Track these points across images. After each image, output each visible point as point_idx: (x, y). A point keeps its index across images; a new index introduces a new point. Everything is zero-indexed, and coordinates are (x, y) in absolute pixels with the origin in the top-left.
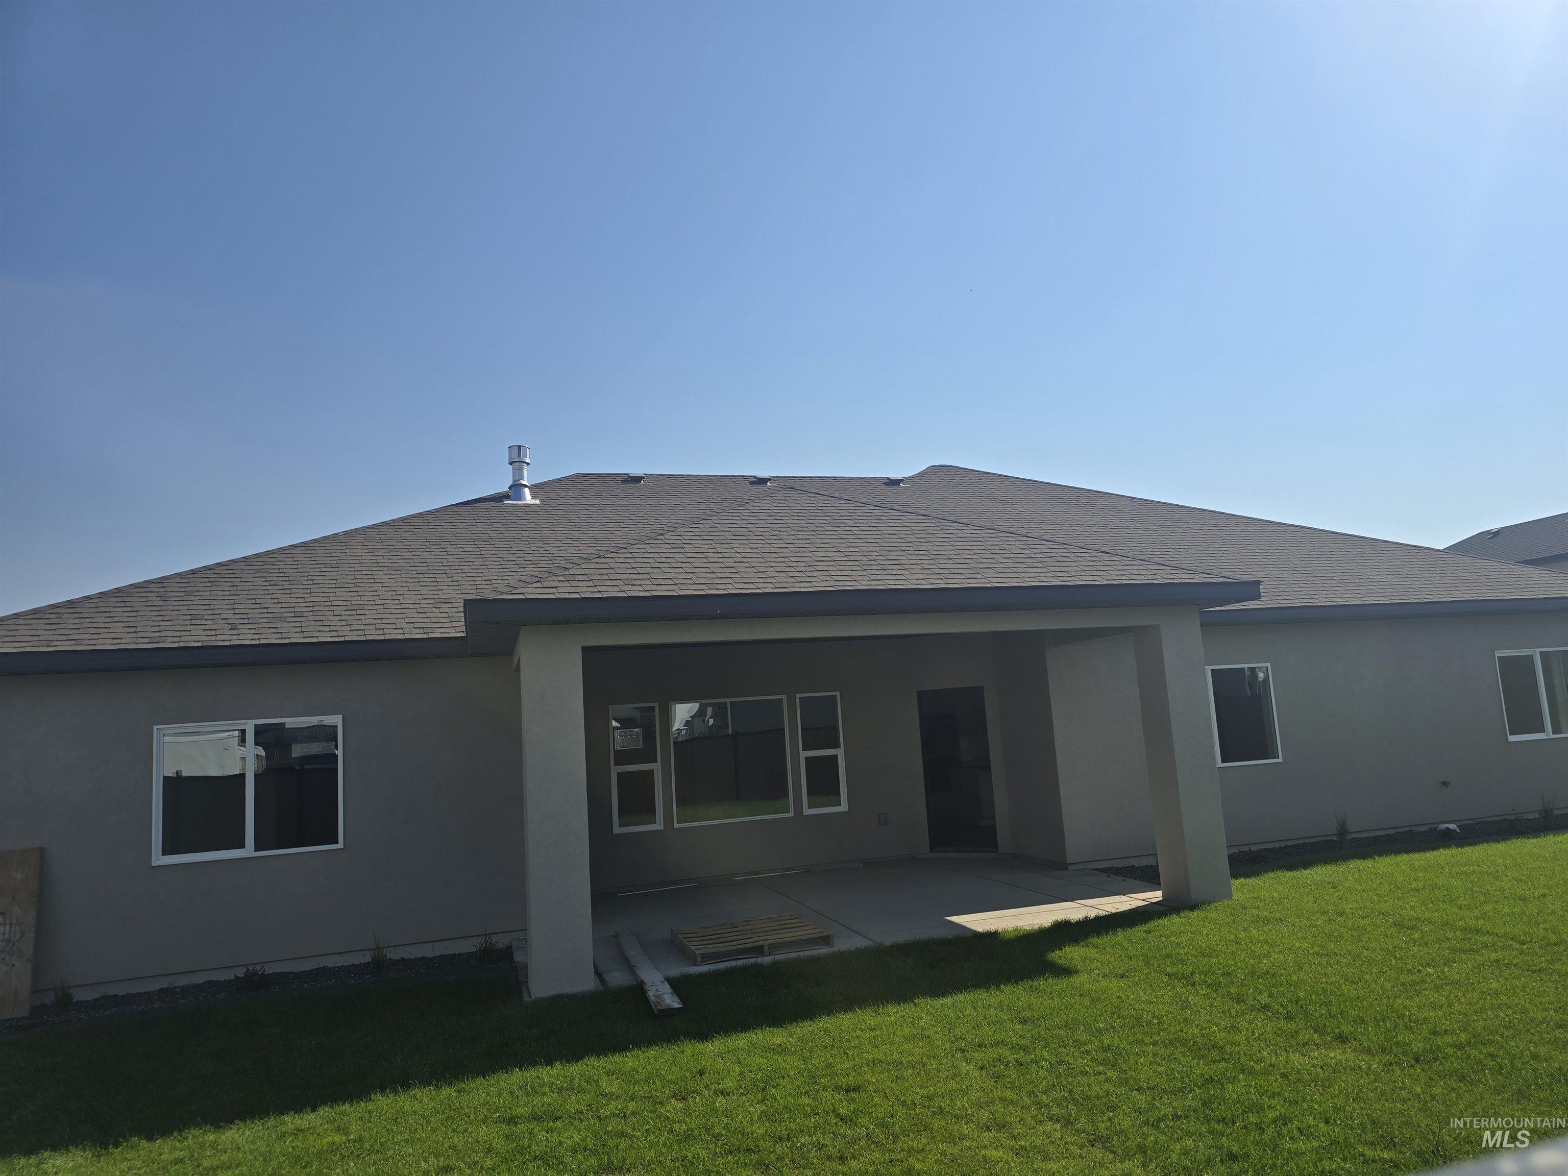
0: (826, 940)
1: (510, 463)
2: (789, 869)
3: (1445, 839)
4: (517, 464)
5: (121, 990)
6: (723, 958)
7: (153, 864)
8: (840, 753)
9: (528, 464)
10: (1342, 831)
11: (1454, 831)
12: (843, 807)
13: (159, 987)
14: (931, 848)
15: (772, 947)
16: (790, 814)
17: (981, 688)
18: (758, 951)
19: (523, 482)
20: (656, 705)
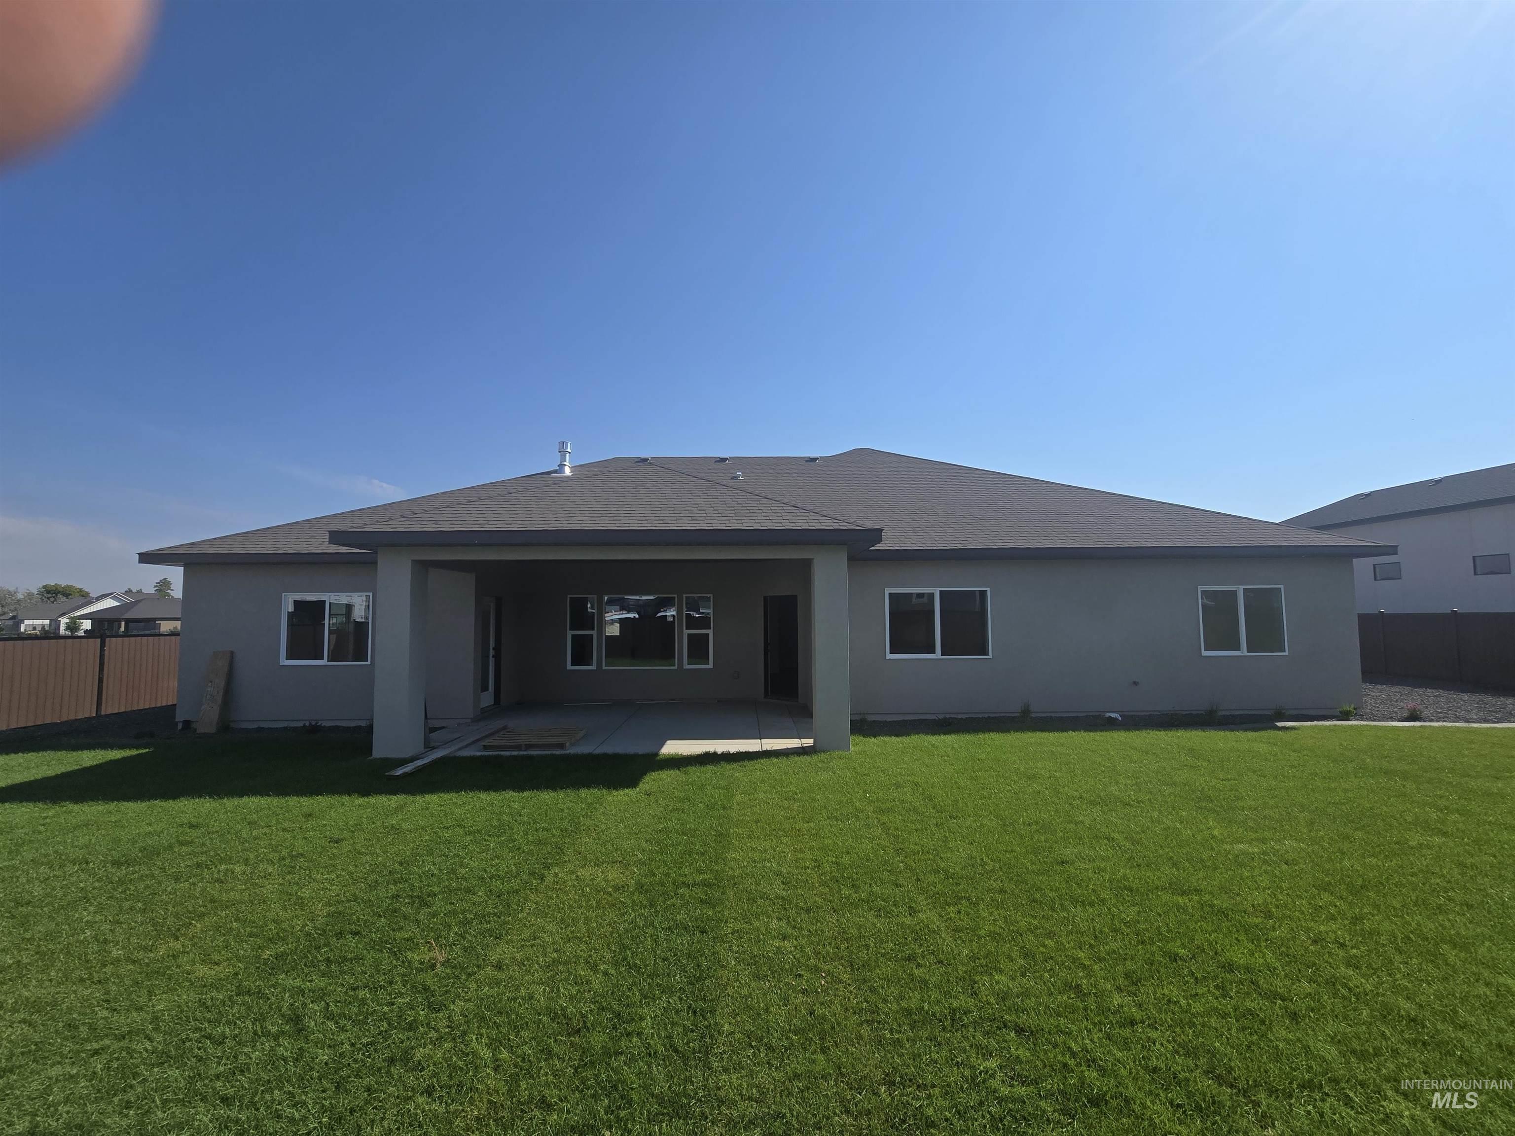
0: (561, 746)
1: (560, 452)
2: (673, 700)
3: (1110, 725)
4: (563, 452)
6: (500, 749)
7: (281, 664)
8: (710, 632)
9: (570, 453)
10: (1026, 712)
11: (1116, 719)
12: (710, 666)
14: (766, 694)
15: (529, 747)
16: (676, 667)
17: (796, 597)
18: (518, 747)
19: (566, 463)
20: (595, 596)
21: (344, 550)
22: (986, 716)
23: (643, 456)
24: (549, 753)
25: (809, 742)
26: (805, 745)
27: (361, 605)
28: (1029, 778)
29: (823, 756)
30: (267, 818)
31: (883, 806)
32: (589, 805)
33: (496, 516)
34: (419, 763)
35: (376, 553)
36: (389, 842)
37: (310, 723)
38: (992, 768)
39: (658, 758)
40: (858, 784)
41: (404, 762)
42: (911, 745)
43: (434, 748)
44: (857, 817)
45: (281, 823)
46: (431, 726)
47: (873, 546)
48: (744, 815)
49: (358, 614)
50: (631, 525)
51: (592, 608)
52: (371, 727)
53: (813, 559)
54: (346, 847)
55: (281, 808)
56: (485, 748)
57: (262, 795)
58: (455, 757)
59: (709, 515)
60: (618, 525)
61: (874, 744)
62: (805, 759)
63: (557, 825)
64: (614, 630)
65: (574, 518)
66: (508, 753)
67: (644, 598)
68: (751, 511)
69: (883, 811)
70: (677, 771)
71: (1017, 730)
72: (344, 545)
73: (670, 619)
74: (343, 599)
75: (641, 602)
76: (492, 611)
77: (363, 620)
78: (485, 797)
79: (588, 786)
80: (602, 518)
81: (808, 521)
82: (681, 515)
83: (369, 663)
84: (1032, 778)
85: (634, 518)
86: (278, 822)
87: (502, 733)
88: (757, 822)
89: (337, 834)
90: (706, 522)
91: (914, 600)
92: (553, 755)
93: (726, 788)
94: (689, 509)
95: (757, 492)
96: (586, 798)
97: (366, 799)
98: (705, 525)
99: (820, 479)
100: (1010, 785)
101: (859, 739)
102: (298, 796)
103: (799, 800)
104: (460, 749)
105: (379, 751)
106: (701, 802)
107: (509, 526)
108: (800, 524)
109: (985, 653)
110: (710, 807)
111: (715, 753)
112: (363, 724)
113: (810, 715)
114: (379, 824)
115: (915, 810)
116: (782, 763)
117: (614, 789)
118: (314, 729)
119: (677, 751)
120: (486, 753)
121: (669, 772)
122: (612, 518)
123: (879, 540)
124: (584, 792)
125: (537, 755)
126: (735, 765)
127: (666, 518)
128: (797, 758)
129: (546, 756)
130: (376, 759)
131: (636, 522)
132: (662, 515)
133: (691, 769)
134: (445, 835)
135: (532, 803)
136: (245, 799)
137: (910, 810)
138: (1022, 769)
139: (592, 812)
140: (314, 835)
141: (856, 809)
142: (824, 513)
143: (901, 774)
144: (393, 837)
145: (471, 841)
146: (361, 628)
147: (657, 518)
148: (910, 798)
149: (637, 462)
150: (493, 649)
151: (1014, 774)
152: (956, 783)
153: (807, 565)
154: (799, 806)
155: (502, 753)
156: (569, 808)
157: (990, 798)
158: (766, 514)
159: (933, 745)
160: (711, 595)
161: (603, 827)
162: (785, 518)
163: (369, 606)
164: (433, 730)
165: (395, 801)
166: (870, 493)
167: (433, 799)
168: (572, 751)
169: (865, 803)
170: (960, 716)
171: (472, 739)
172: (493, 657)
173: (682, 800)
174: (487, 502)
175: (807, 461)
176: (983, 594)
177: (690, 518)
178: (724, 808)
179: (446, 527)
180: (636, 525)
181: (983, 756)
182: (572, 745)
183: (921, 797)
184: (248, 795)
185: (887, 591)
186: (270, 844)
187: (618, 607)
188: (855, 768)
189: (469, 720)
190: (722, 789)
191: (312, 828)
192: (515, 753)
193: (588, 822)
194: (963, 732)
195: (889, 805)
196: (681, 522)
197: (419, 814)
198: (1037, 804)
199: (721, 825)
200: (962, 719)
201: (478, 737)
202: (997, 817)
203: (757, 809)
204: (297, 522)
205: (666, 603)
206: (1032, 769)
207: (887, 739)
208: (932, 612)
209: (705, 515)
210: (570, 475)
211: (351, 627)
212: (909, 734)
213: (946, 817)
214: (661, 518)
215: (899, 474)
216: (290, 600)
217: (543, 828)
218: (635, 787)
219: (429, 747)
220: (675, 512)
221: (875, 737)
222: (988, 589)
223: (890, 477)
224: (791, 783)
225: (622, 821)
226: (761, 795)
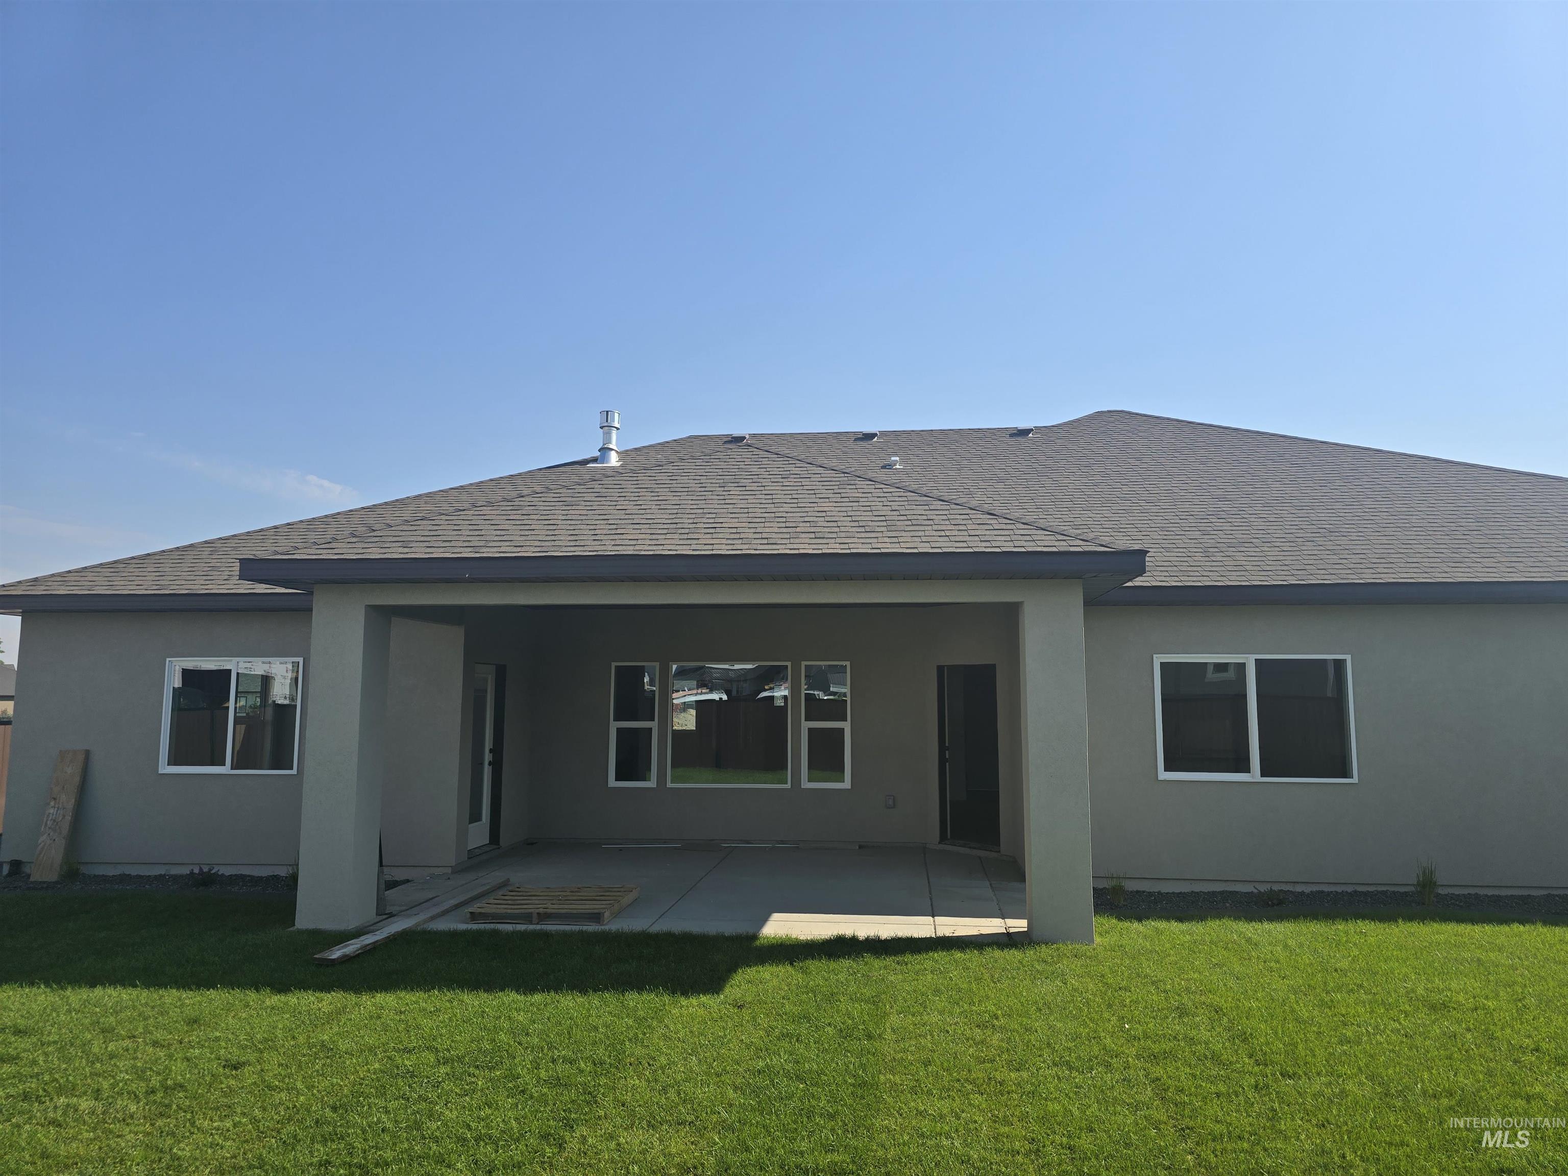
0: (596, 917)
1: (601, 428)
2: (782, 842)
4: (607, 428)
5: (133, 871)
6: (496, 919)
7: (160, 772)
8: (846, 726)
9: (618, 429)
12: (847, 784)
13: (159, 873)
14: (943, 838)
15: (544, 917)
16: (788, 786)
17: (994, 666)
18: (527, 918)
19: (611, 446)
20: (657, 665)
21: (261, 588)
22: (1350, 889)
23: (737, 433)
24: (576, 928)
25: (1019, 925)
26: (1012, 930)
27: (285, 678)
28: (1433, 1008)
29: (1044, 951)
30: (131, 1022)
31: (1156, 1048)
32: (639, 1021)
33: (498, 533)
34: (369, 939)
35: (312, 593)
36: (318, 1071)
37: (201, 869)
38: (1361, 986)
39: (758, 943)
40: (1110, 1006)
41: (343, 937)
42: (1207, 939)
43: (391, 915)
44: (1108, 1066)
45: (151, 1033)
46: (388, 878)
47: (1130, 580)
48: (905, 1051)
49: (280, 692)
50: (716, 547)
51: (652, 683)
52: (294, 878)
53: (1021, 603)
54: (249, 1075)
55: (153, 1007)
56: (474, 917)
57: (124, 985)
58: (425, 932)
59: (842, 529)
60: (694, 547)
61: (1139, 933)
62: (1013, 955)
63: (588, 1053)
64: (687, 721)
65: (624, 537)
66: (509, 927)
67: (737, 667)
68: (914, 522)
69: (1154, 1058)
70: (789, 968)
71: (1410, 918)
72: (261, 581)
73: (779, 703)
74: (258, 667)
75: (732, 675)
76: (489, 690)
77: (287, 702)
78: (472, 1001)
79: (639, 986)
80: (668, 536)
81: (1014, 538)
82: (798, 530)
83: (294, 771)
84: (1439, 1008)
85: (720, 536)
86: (147, 1031)
87: (501, 893)
88: (927, 1063)
89: (235, 1055)
90: (839, 540)
91: (1210, 675)
92: (581, 932)
93: (874, 1001)
94: (811, 519)
95: (924, 490)
96: (635, 1009)
97: (283, 998)
98: (837, 546)
99: (1035, 465)
100: (1398, 1021)
101: (1110, 922)
102: (178, 989)
103: (1003, 1029)
104: (433, 918)
105: (305, 919)
106: (830, 1024)
107: (519, 549)
108: (998, 544)
109: (1346, 773)
110: (845, 1034)
111: (854, 940)
112: (283, 872)
113: (1021, 876)
114: (301, 1039)
115: (1216, 1058)
116: (970, 960)
117: (682, 994)
118: (206, 880)
119: (789, 933)
120: (474, 927)
121: (774, 969)
122: (686, 536)
123: (1141, 571)
124: (632, 999)
125: (557, 932)
126: (889, 961)
127: (774, 536)
128: (997, 953)
129: (572, 934)
130: (301, 932)
131: (724, 541)
132: (767, 530)
133: (812, 965)
134: (407, 1062)
135: (547, 1014)
136: (98, 991)
137: (1206, 1058)
138: (1420, 991)
139: (644, 1034)
140: (201, 1054)
141: (1105, 1048)
142: (1042, 523)
143: (1188, 990)
144: (323, 1061)
145: (447, 1074)
146: (284, 713)
147: (759, 536)
148: (1205, 1035)
149: (726, 442)
150: (491, 751)
151: (1405, 999)
152: (1293, 1011)
153: (1012, 612)
154: (1002, 1040)
155: (500, 927)
156: (607, 1026)
157: (1359, 1043)
158: (940, 528)
159: (1249, 940)
160: (848, 663)
161: (663, 1060)
162: (973, 533)
163: (297, 679)
164: (392, 885)
165: (328, 1001)
166: (1125, 488)
167: (387, 1000)
168: (614, 926)
169: (1122, 1041)
170: (1299, 889)
171: (453, 902)
172: (490, 763)
173: (797, 1019)
174: (486, 510)
175: (1012, 435)
176: (1339, 665)
177: (813, 535)
178: (870, 1037)
179: (420, 553)
180: (724, 547)
181: (1344, 964)
182: (616, 915)
183: (1226, 1035)
184: (103, 985)
185: (1158, 659)
186: (134, 1067)
187: (695, 683)
188: (1103, 976)
189: (449, 870)
190: (867, 1002)
191: (199, 1043)
192: (521, 927)
193: (639, 1051)
194: (1305, 917)
195: (1167, 1046)
196: (797, 541)
197: (366, 1025)
198: (1450, 1058)
199: (863, 1067)
200: (1302, 893)
201: (462, 898)
202: (1371, 1078)
203: (927, 1042)
204: (192, 545)
205: (773, 676)
206: (1440, 992)
207: (1162, 925)
208: (1244, 697)
209: (837, 530)
210: (619, 464)
211: (269, 713)
212: (1202, 918)
213: (1273, 1075)
214: (764, 535)
215: (1177, 455)
216: (177, 667)
217: (564, 1057)
218: (718, 993)
219: (384, 913)
220: (788, 524)
221: (1140, 920)
222: (1348, 658)
223: (1162, 460)
224: (988, 997)
225: (694, 1052)
226: (935, 1018)
